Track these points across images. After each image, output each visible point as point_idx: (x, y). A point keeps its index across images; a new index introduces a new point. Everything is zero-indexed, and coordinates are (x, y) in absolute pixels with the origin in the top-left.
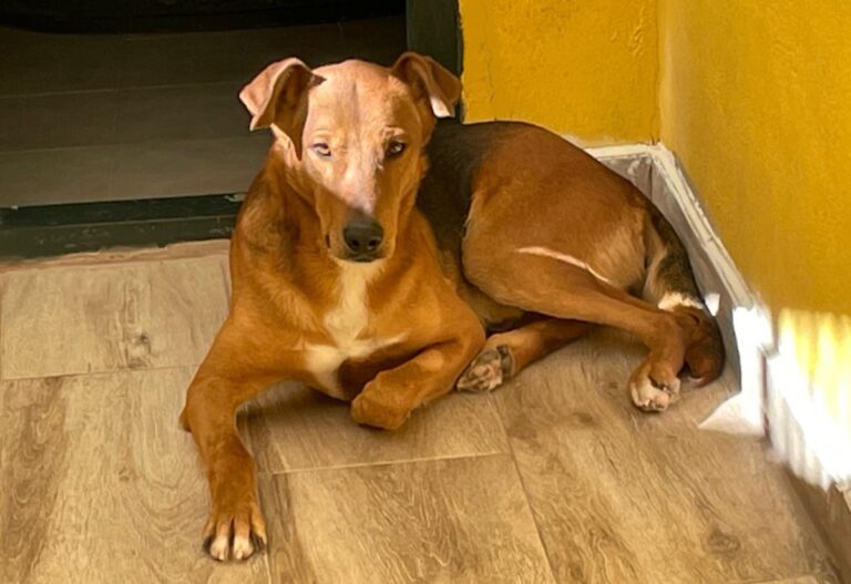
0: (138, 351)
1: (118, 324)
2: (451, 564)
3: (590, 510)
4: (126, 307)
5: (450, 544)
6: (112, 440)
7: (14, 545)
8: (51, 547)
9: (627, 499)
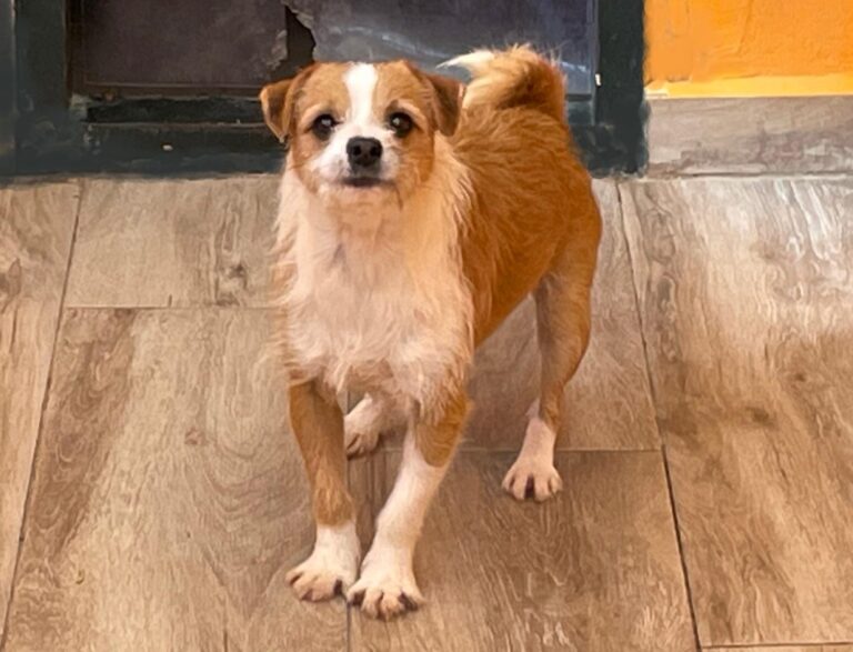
0: (230, 285)
1: (212, 250)
2: (568, 584)
3: (749, 531)
4: (225, 230)
5: (570, 558)
6: (183, 393)
7: (49, 513)
8: (92, 521)
9: (795, 521)
